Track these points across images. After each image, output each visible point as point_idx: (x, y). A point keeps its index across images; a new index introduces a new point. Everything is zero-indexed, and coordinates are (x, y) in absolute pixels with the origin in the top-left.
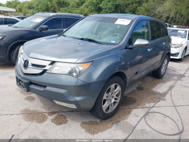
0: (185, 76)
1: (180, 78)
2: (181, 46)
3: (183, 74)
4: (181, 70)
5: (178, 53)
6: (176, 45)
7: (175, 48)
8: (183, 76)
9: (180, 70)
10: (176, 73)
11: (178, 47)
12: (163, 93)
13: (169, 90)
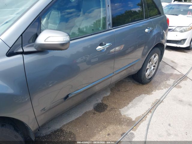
0: (187, 77)
1: (178, 82)
2: (189, 28)
3: (184, 73)
4: (185, 66)
5: (184, 40)
6: (182, 29)
7: (181, 31)
8: (184, 77)
9: (182, 66)
10: (175, 72)
11: (185, 31)
12: (136, 119)
13: (150, 111)
